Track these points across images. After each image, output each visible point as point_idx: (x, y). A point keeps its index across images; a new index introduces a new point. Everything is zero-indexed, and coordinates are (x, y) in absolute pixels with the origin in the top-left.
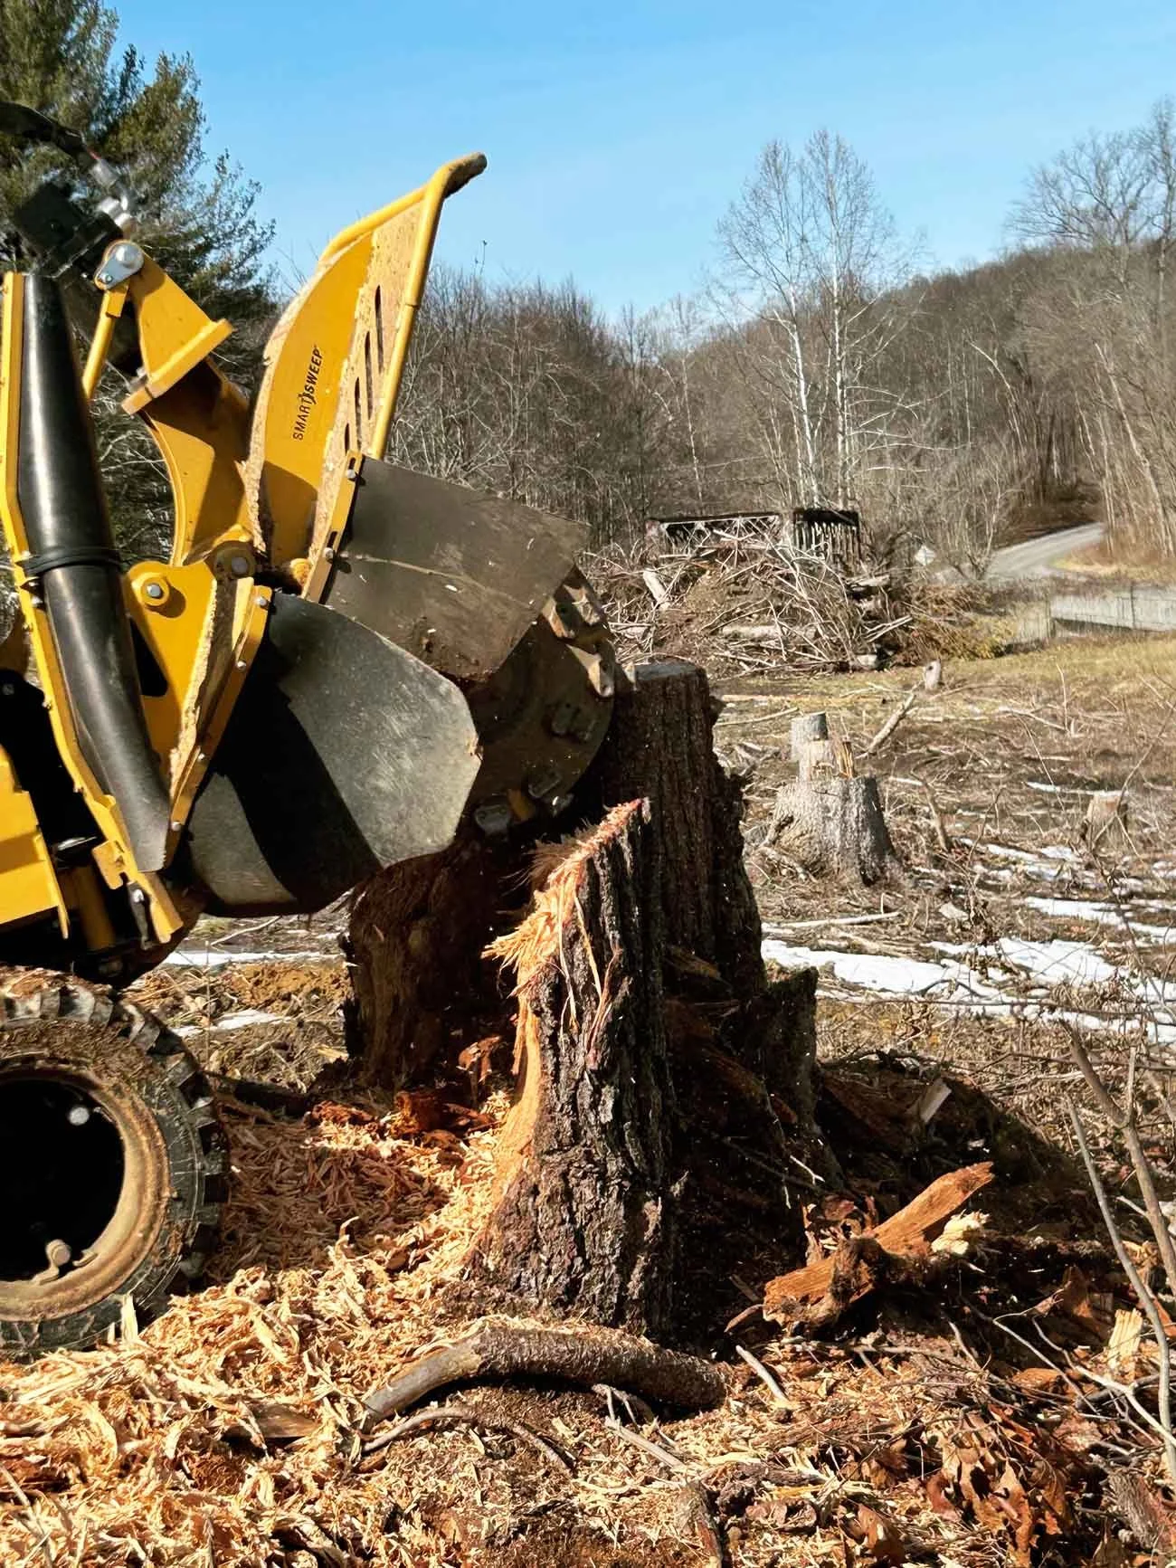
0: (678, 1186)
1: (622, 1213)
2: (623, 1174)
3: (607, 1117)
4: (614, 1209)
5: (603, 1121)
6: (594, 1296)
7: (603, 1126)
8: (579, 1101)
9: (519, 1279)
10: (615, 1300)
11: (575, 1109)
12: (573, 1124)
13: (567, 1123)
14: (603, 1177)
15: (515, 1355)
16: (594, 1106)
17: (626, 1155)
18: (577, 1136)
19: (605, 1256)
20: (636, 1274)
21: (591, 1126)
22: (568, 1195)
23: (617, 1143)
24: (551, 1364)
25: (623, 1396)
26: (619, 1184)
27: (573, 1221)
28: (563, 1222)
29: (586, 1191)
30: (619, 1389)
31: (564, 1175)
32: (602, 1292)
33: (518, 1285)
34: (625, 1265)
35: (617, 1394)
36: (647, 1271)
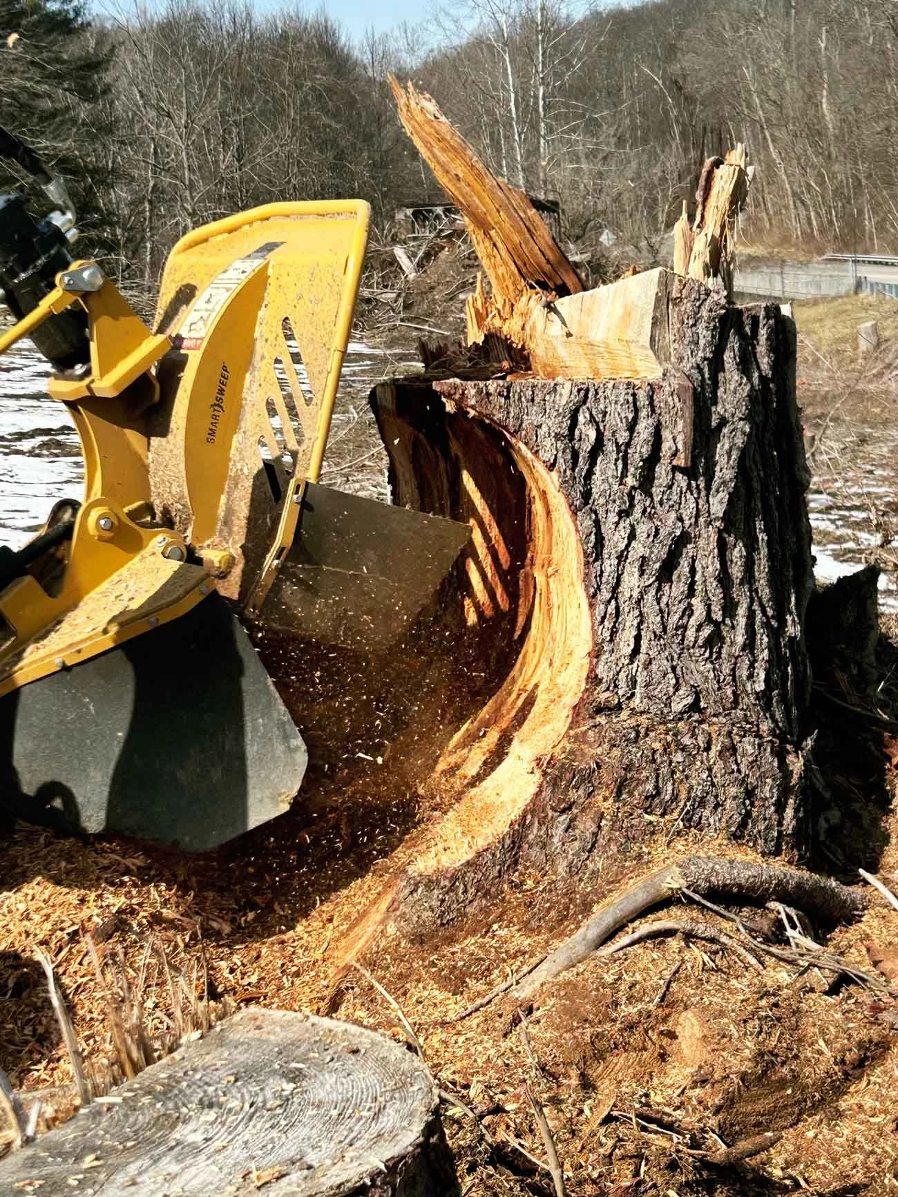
0: (809, 742)
1: (776, 764)
2: (772, 732)
3: (760, 686)
4: (769, 761)
5: (758, 689)
6: (759, 832)
7: (757, 693)
8: (737, 674)
9: (700, 818)
10: (776, 834)
11: (734, 680)
12: (734, 693)
13: (729, 692)
14: (758, 735)
15: (713, 879)
16: (750, 676)
17: (773, 717)
18: (736, 703)
19: (766, 799)
20: (789, 812)
21: (748, 695)
22: (734, 750)
23: (767, 707)
24: (740, 886)
25: (792, 912)
26: (771, 741)
27: (739, 771)
28: (733, 772)
29: (748, 746)
30: (789, 906)
31: (730, 733)
32: (767, 828)
33: (699, 823)
34: (780, 807)
35: (788, 909)
36: (796, 811)
